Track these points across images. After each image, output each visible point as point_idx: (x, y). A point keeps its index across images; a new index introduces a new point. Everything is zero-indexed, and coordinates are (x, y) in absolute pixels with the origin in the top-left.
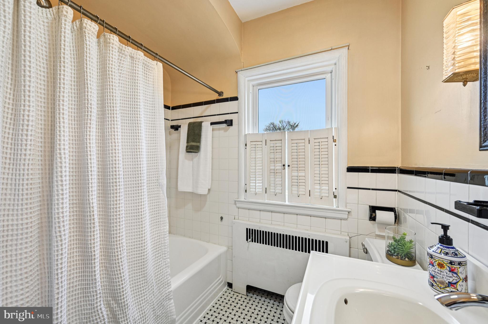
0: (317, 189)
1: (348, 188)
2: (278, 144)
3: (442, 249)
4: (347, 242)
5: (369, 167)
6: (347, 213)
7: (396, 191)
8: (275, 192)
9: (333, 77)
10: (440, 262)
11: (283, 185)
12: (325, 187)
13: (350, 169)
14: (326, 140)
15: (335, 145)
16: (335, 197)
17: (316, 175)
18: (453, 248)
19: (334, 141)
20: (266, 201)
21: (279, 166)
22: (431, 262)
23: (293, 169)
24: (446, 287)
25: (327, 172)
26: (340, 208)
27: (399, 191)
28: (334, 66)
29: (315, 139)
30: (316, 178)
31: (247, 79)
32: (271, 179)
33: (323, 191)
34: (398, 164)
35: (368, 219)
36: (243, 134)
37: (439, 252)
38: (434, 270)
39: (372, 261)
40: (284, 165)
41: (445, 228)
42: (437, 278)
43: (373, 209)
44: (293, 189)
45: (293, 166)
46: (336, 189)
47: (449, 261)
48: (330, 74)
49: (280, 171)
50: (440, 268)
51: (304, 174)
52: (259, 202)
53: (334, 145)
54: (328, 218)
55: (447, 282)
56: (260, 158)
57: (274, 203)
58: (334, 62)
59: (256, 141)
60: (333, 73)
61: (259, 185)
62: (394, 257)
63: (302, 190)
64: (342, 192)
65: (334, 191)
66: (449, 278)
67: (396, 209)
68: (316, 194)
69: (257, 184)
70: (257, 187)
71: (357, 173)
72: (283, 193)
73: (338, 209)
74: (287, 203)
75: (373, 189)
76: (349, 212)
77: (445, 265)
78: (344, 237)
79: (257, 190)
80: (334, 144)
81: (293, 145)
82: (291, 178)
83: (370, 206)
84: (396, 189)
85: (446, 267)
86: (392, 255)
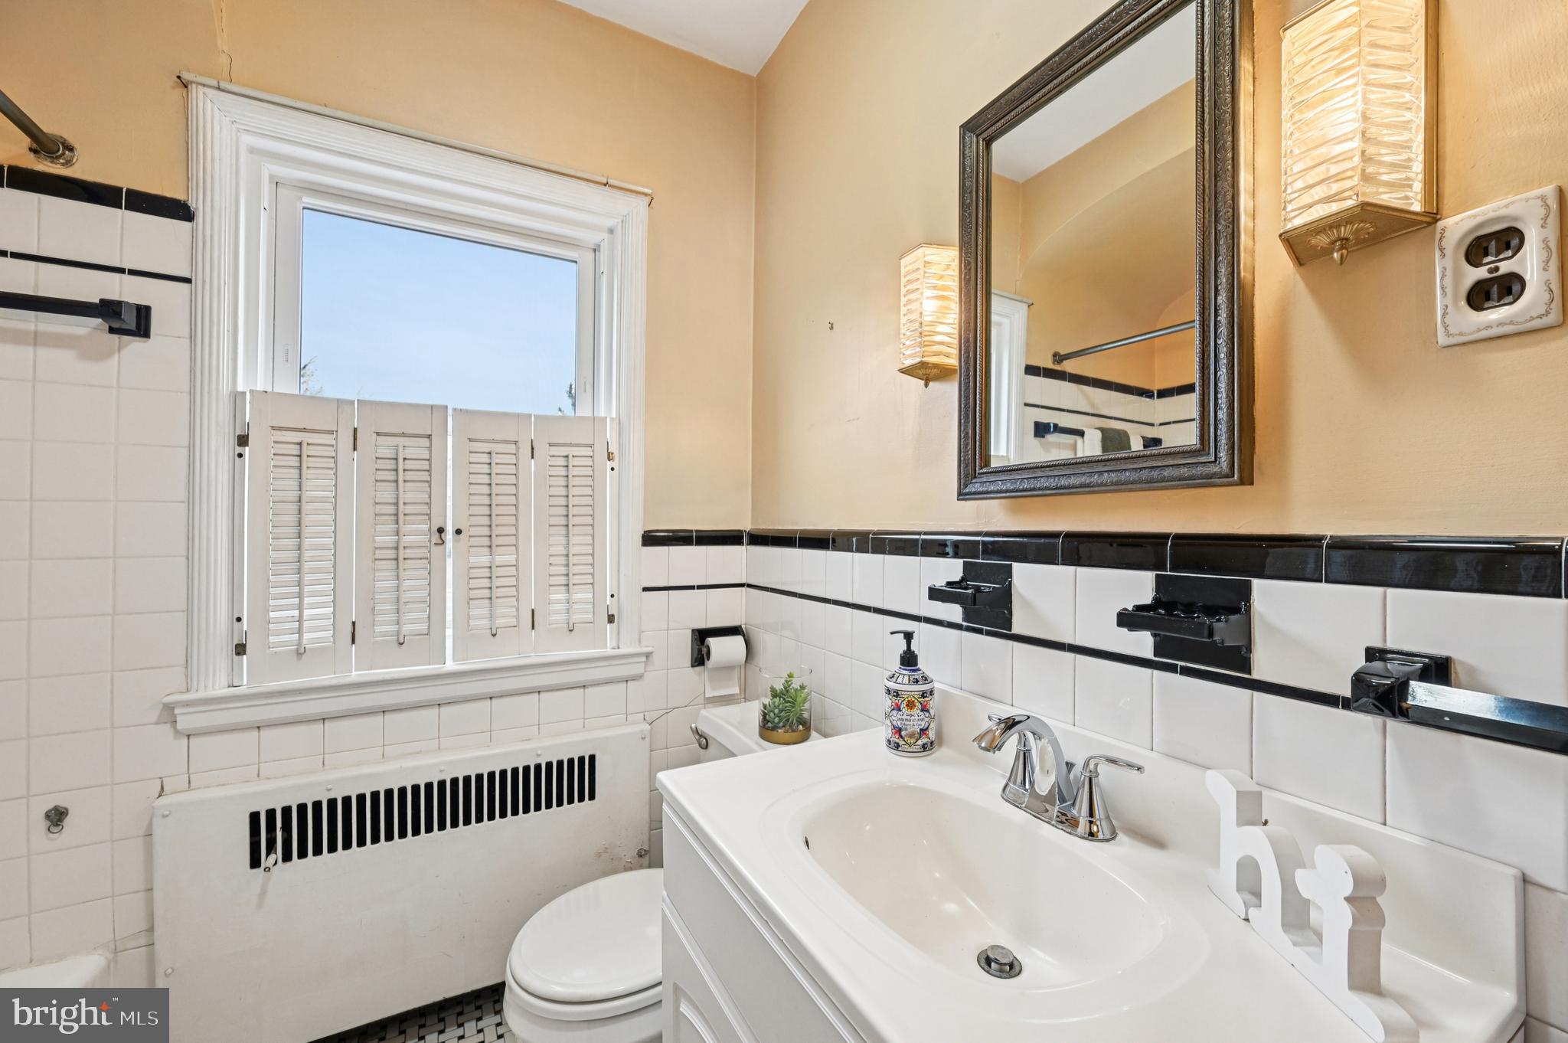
0: (558, 602)
1: (645, 589)
2: (416, 449)
3: (909, 676)
4: (643, 738)
5: (692, 531)
6: (644, 659)
7: (742, 585)
8: (398, 633)
9: (603, 267)
10: (909, 699)
11: (433, 604)
12: (582, 595)
13: (650, 539)
14: (588, 452)
15: (612, 469)
16: (611, 619)
17: (553, 560)
18: (919, 670)
19: (610, 457)
20: (355, 675)
21: (415, 533)
22: (897, 704)
23: (474, 541)
24: (917, 740)
25: (589, 549)
26: (624, 650)
27: (749, 586)
28: (606, 236)
29: (550, 445)
30: (554, 570)
31: (247, 140)
32: (378, 584)
33: (575, 606)
34: (746, 525)
35: (689, 664)
36: (225, 388)
37: (907, 683)
38: (901, 717)
39: (733, 755)
40: (441, 531)
41: (909, 636)
42: (906, 729)
43: (702, 636)
44: (473, 612)
45: (474, 531)
46: (612, 596)
47: (921, 693)
48: (591, 255)
49: (423, 552)
50: (909, 710)
51: (512, 559)
52: (326, 683)
53: (609, 469)
54: (591, 685)
55: (918, 730)
56: (323, 500)
57: (396, 676)
58: (609, 223)
59: (304, 430)
60: (604, 255)
61: (317, 610)
62: (780, 731)
63: (505, 614)
64: (632, 602)
65: (608, 603)
66: (920, 723)
67: (743, 627)
68: (553, 618)
69: (307, 613)
70: (306, 625)
71: (666, 548)
72: (432, 631)
73: (617, 652)
74: (450, 665)
75: (700, 587)
76: (648, 655)
77: (916, 701)
78: (636, 728)
79: (306, 636)
80: (609, 464)
81: (474, 458)
82: (467, 575)
83: (693, 631)
84: (744, 581)
85: (917, 704)
86: (774, 729)
